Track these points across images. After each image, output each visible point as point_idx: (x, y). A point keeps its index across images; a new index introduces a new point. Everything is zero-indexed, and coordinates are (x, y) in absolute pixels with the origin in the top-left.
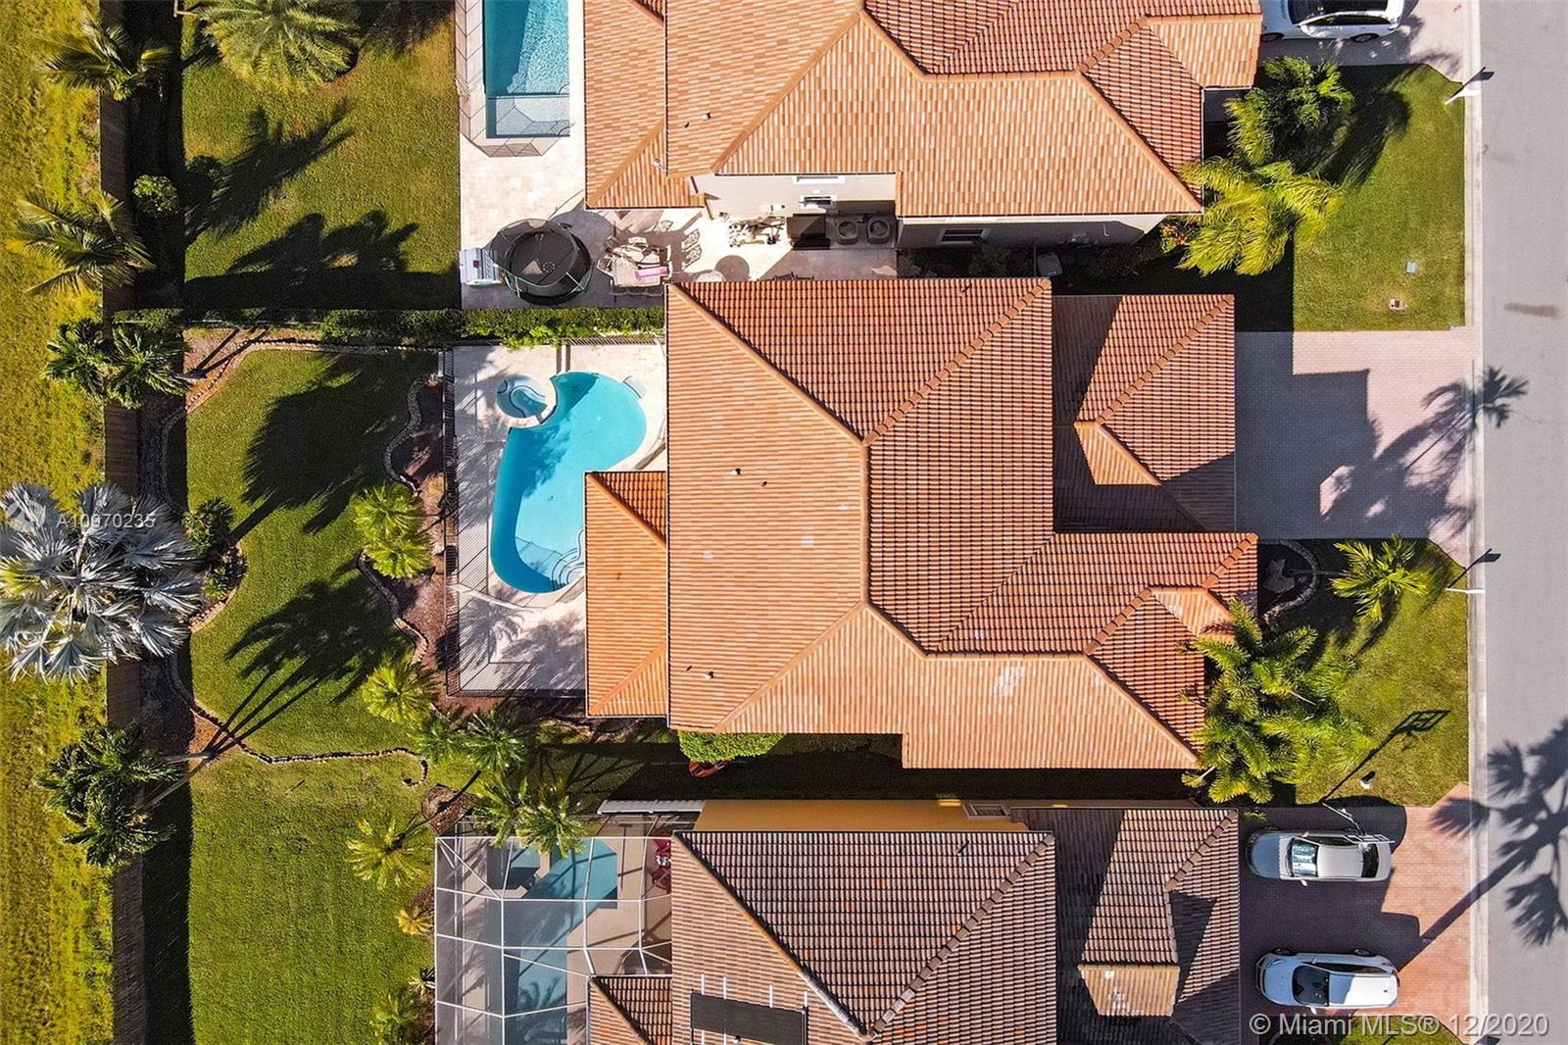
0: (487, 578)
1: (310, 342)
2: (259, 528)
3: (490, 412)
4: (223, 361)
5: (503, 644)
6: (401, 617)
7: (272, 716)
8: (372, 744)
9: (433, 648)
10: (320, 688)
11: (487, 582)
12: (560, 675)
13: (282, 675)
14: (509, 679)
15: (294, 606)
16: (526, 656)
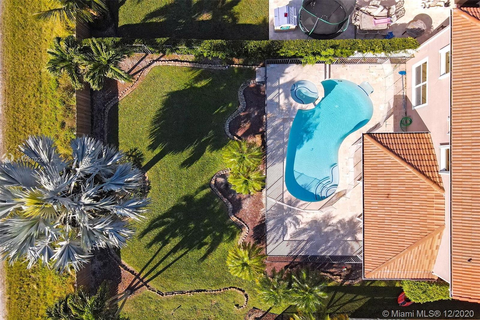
0: (283, 193)
1: (186, 61)
2: (158, 165)
3: (286, 101)
4: (139, 71)
5: (291, 230)
6: (234, 215)
7: (164, 270)
8: (217, 285)
9: (252, 233)
10: (190, 254)
11: (283, 196)
12: (323, 248)
13: (169, 247)
14: (295, 249)
15: (176, 208)
16: (304, 237)
